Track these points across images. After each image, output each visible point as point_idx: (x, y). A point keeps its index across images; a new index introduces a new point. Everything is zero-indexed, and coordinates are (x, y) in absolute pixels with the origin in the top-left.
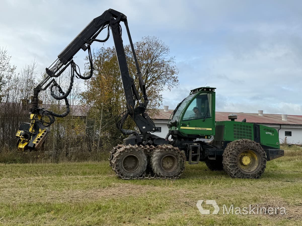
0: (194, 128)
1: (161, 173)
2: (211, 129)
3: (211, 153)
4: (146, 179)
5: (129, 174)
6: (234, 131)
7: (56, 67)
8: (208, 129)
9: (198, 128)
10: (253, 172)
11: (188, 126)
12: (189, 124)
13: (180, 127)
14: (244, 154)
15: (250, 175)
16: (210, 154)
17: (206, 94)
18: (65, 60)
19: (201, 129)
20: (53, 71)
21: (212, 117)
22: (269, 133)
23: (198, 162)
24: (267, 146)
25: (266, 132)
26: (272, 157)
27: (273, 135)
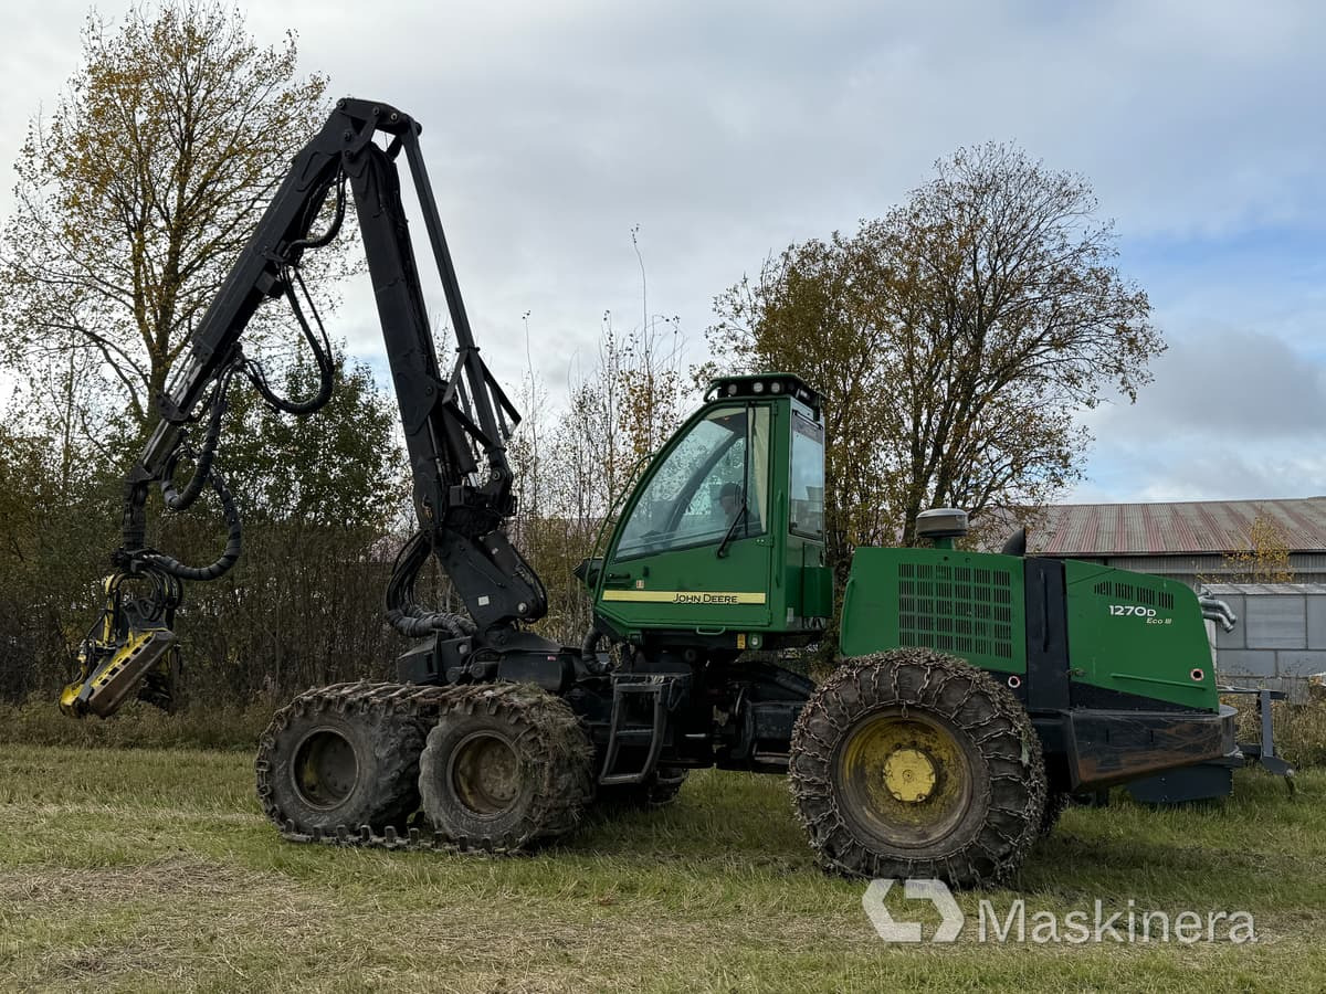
0: (670, 596)
1: (442, 820)
2: (760, 598)
3: (768, 730)
4: (375, 846)
5: (314, 817)
6: (904, 605)
8: (744, 598)
9: (690, 594)
10: (932, 850)
11: (640, 584)
12: (646, 574)
13: (599, 595)
14: (914, 734)
15: (905, 863)
16: (765, 735)
17: (744, 410)
19: (707, 598)
21: (766, 533)
22: (1132, 608)
23: (644, 770)
24: (1117, 692)
25: (1112, 607)
26: (1102, 764)
27: (1168, 621)
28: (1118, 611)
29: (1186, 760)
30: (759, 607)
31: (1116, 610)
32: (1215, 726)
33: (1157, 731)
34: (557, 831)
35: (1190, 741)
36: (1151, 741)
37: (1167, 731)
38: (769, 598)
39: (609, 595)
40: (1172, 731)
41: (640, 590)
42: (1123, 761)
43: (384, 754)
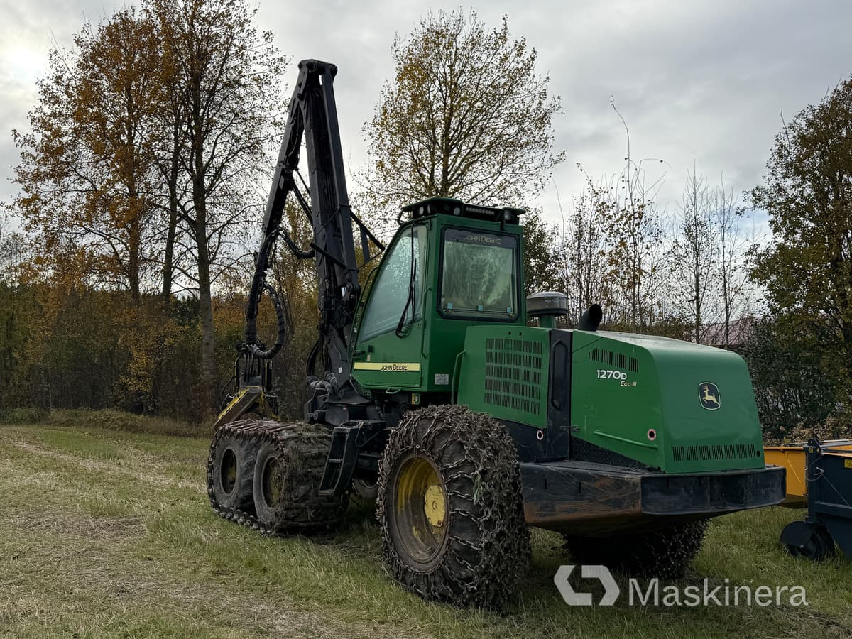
0: (380, 366)
2: (418, 367)
6: (488, 371)
8: (410, 367)
9: (388, 365)
11: (369, 358)
12: (371, 350)
13: (353, 366)
19: (395, 367)
21: (422, 319)
22: (612, 372)
23: (335, 488)
24: (598, 447)
25: (598, 371)
26: (541, 509)
27: (635, 384)
28: (602, 374)
29: (610, 513)
30: (415, 373)
31: (601, 374)
32: (634, 484)
33: (585, 483)
34: (301, 524)
35: (612, 495)
36: (579, 492)
37: (593, 485)
38: (421, 367)
39: (358, 366)
40: (596, 485)
41: (369, 362)
42: (557, 508)
43: (244, 464)
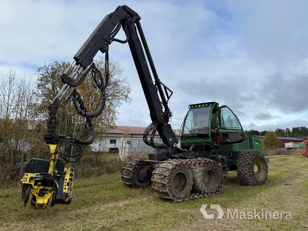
1: (205, 189)
7: (76, 72)
18: (87, 62)
20: (73, 77)
22: (257, 143)
27: (259, 145)
